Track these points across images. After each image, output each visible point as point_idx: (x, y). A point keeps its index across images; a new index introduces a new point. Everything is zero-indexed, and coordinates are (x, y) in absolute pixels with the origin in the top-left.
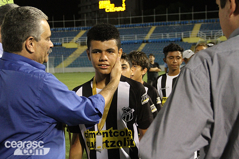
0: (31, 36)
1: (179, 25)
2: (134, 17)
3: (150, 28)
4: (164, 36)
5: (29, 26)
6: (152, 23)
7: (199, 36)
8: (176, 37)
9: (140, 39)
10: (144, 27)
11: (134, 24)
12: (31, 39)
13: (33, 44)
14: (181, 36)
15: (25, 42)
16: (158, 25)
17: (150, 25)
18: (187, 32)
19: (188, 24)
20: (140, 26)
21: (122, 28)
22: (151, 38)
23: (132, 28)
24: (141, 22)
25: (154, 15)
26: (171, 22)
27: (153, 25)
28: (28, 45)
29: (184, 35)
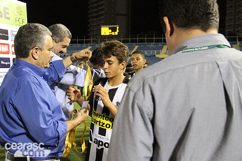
0: (37, 46)
1: (153, 46)
2: (124, 39)
3: (134, 47)
5: (36, 38)
6: (136, 43)
7: (166, 53)
8: (151, 53)
10: (131, 46)
12: (37, 49)
13: (38, 53)
14: (155, 53)
15: (32, 50)
16: (140, 45)
18: (159, 50)
19: (159, 46)
25: (138, 39)
26: (148, 43)
27: (137, 45)
28: (34, 53)
29: (156, 53)
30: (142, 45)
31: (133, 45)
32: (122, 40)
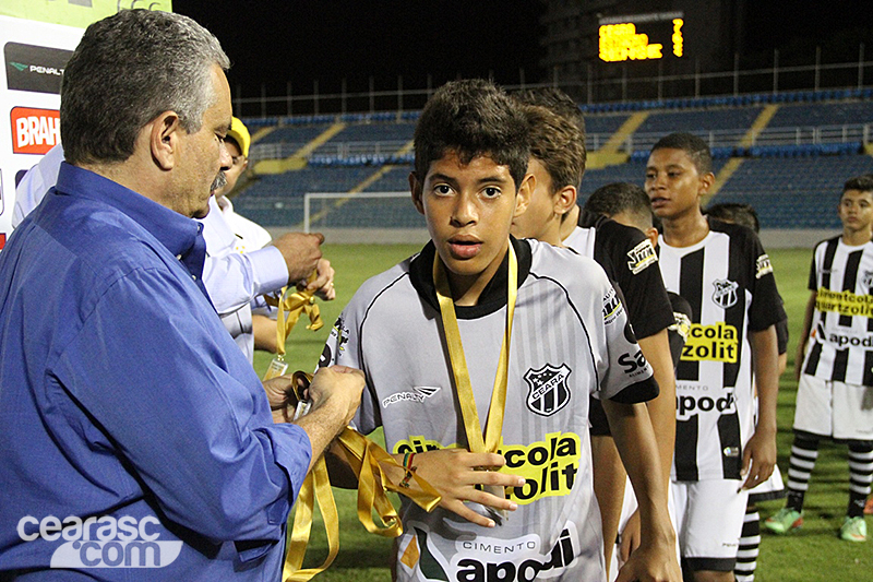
2: (709, 76)
3: (761, 110)
4: (805, 135)
6: (766, 95)
9: (723, 145)
10: (740, 107)
11: (708, 98)
16: (787, 100)
17: (761, 101)
20: (727, 104)
21: (668, 111)
22: (760, 143)
23: (702, 109)
24: (732, 92)
25: (776, 71)
27: (770, 101)
30: (796, 99)
31: (752, 102)
32: (697, 82)
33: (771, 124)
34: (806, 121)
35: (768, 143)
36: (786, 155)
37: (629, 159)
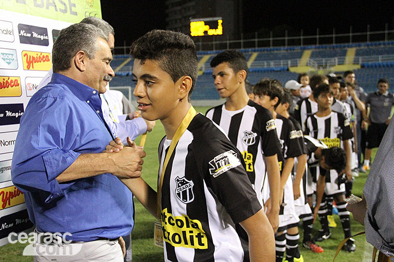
31: (248, 52)
33: (256, 60)
34: (268, 58)
35: (255, 67)
36: (261, 71)
37: (204, 73)
